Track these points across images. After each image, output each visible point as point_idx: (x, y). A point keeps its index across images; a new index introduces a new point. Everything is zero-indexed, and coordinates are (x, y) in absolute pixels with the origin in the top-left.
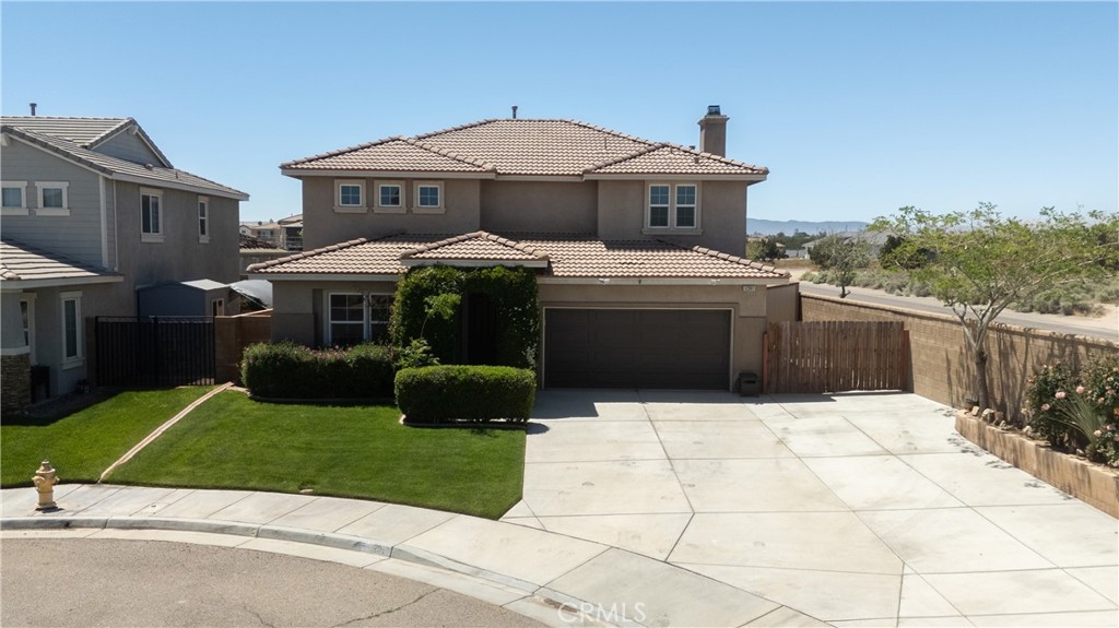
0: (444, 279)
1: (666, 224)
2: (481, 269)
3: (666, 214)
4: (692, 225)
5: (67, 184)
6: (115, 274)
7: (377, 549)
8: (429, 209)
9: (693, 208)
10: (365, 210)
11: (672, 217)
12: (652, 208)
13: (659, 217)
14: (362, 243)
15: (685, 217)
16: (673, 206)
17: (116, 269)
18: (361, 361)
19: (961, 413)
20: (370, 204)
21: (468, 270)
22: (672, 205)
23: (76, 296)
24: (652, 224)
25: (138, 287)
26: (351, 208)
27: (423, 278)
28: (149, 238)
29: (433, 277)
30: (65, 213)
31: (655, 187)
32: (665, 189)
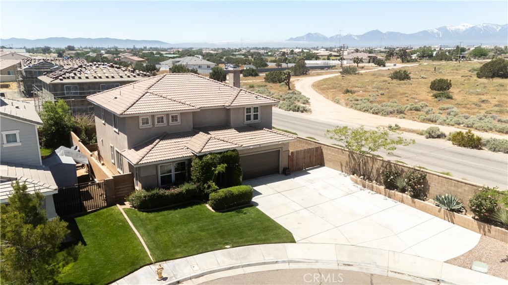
1: (250, 120)
4: (258, 119)
5: (19, 131)
7: (284, 262)
8: (175, 123)
9: (258, 114)
10: (151, 126)
11: (252, 117)
12: (246, 115)
13: (248, 118)
14: (159, 142)
15: (256, 117)
16: (252, 114)
18: (188, 191)
19: (352, 176)
20: (153, 124)
26: (145, 126)
29: (211, 158)
30: (20, 144)
31: (247, 109)
32: (250, 108)
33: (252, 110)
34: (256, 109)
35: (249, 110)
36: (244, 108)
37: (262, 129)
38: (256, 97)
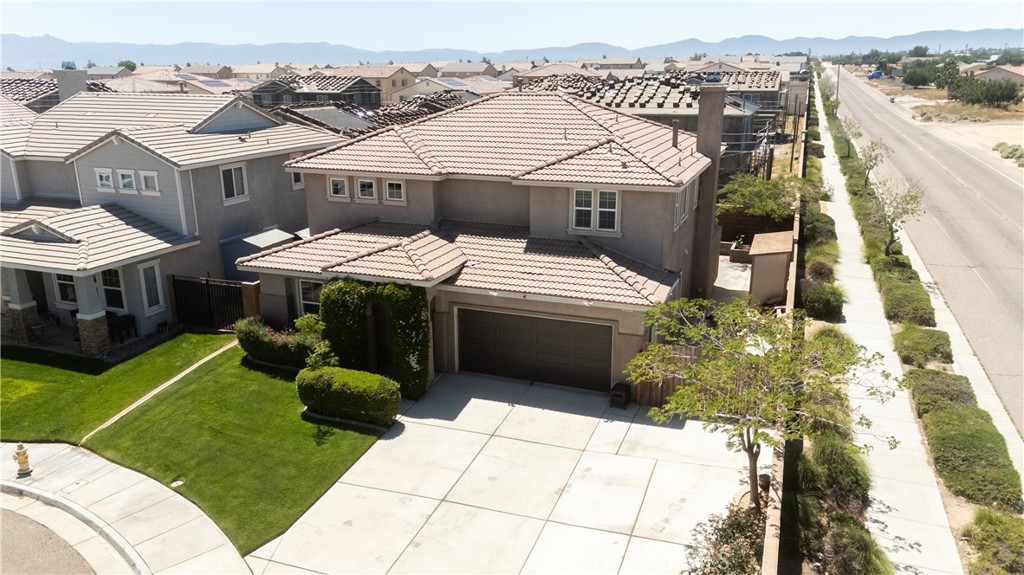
0: (348, 292)
1: (589, 226)
2: (378, 284)
3: (590, 216)
4: (613, 228)
5: (156, 173)
6: (196, 238)
8: (395, 201)
9: (614, 213)
10: (349, 200)
11: (595, 219)
12: (577, 211)
13: (583, 219)
14: (336, 234)
15: (607, 220)
16: (595, 210)
17: (197, 234)
20: (352, 195)
21: (368, 284)
22: (595, 208)
23: (156, 264)
24: (578, 224)
25: (221, 241)
26: (337, 198)
27: (333, 290)
28: (229, 202)
29: (340, 289)
30: (158, 194)
31: (579, 194)
32: (588, 194)
33: (595, 201)
34: (607, 199)
35: (584, 198)
36: (568, 189)
37: (595, 256)
38: (624, 165)
